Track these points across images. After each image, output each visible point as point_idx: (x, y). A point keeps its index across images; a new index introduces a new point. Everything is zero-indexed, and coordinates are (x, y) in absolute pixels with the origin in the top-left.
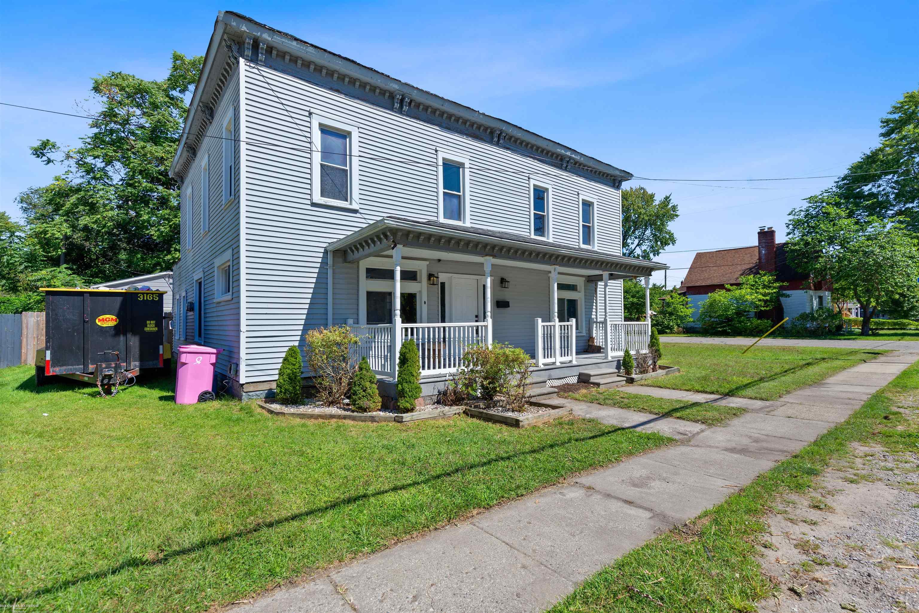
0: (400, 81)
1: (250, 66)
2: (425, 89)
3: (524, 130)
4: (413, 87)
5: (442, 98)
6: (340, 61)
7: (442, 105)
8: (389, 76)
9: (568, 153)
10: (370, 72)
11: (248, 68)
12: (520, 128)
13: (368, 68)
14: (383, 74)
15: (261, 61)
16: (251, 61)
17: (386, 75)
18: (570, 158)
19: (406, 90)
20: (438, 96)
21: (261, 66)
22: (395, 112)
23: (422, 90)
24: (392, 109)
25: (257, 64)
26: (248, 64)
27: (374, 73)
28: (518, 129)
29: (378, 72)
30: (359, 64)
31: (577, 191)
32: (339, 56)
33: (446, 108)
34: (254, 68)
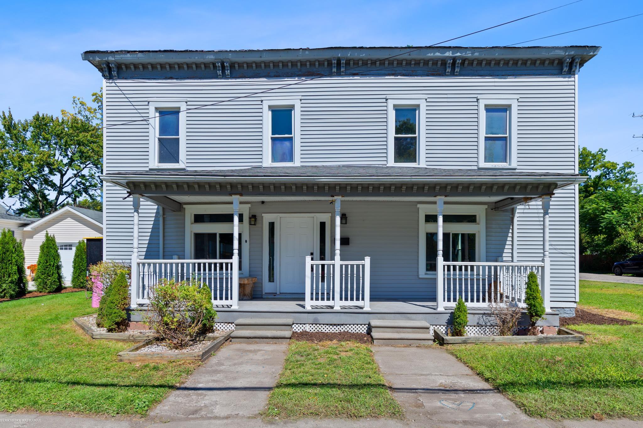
0: (213, 51)
1: (109, 83)
2: (238, 49)
3: (366, 48)
4: (227, 51)
5: (258, 51)
6: (162, 55)
7: (261, 57)
8: (202, 51)
9: (449, 54)
10: (187, 53)
11: (108, 84)
12: (362, 48)
13: (184, 51)
14: (197, 51)
15: (115, 76)
16: (110, 79)
17: (200, 51)
18: (454, 59)
19: (222, 57)
20: (253, 51)
21: (116, 79)
22: (221, 78)
23: (236, 51)
24: (216, 77)
25: (113, 79)
26: (108, 81)
27: (191, 54)
28: (359, 50)
29: (193, 51)
30: (176, 51)
31: (475, 96)
32: (160, 51)
33: (266, 58)
34: (112, 83)
